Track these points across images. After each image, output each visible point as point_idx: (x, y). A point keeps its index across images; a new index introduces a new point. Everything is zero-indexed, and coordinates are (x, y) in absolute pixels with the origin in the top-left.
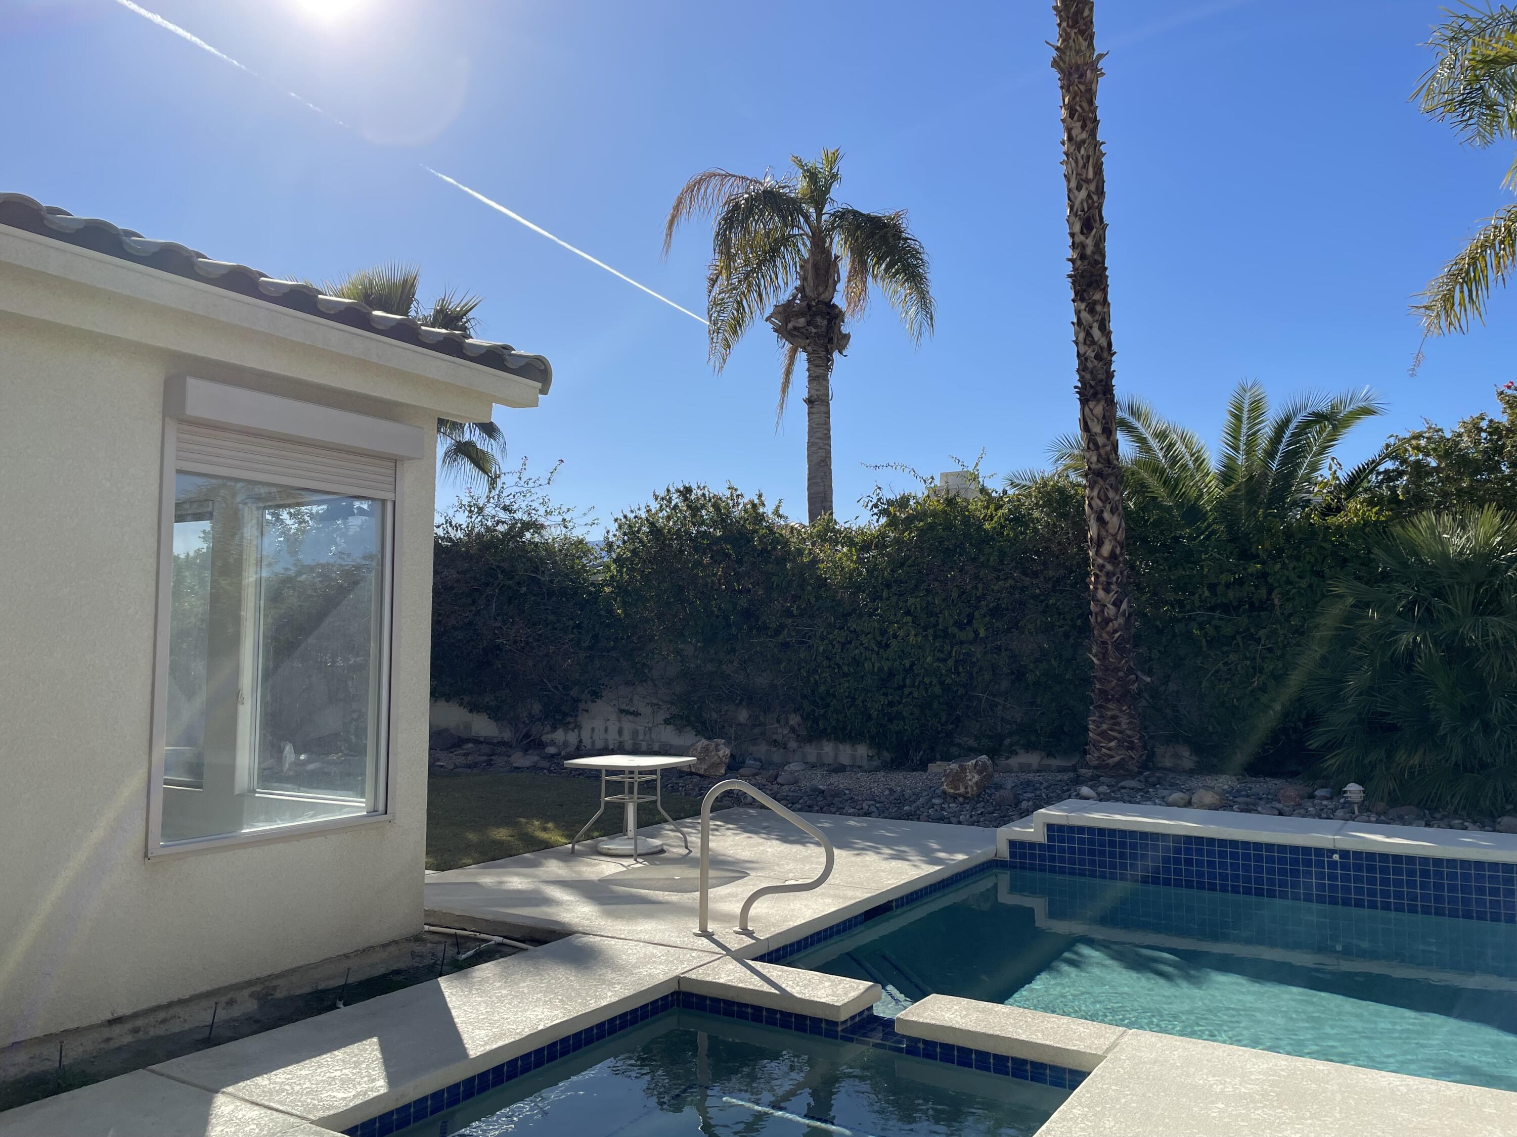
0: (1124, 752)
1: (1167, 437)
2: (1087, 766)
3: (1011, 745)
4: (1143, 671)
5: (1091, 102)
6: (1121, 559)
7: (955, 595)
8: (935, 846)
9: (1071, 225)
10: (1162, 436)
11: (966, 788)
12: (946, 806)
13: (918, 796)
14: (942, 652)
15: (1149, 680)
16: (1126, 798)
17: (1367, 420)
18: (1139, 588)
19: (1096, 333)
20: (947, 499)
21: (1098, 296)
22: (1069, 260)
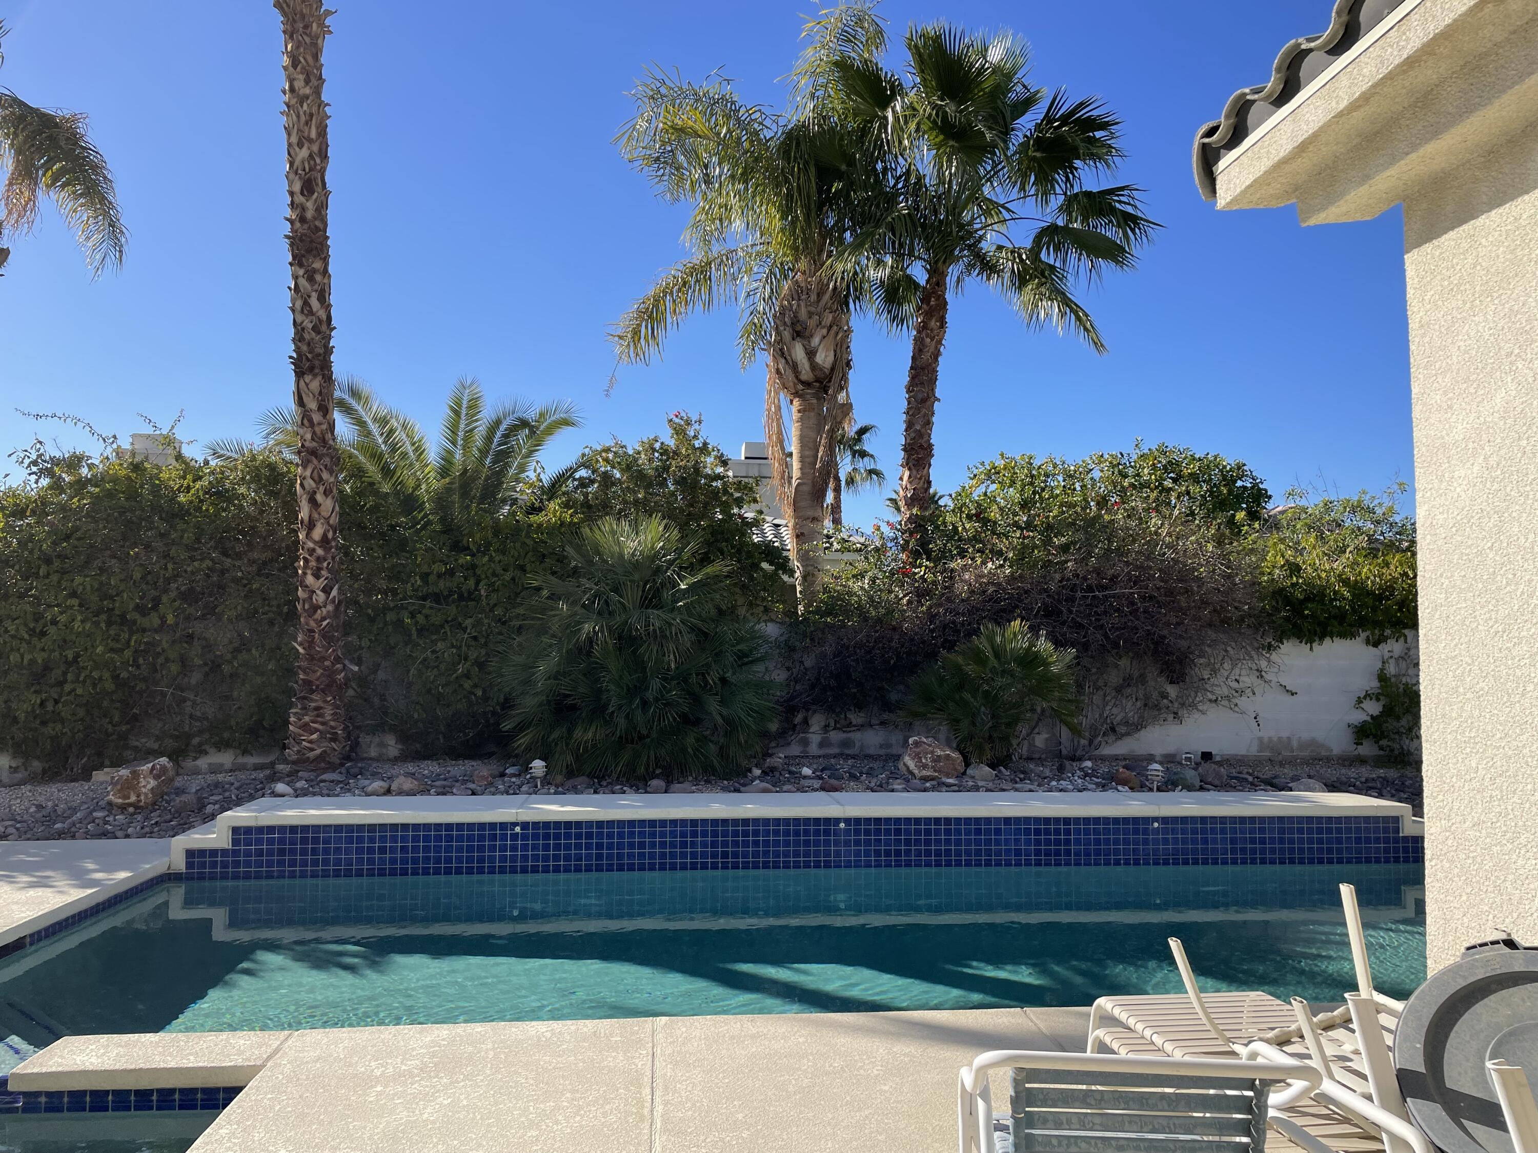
0: (326, 744)
1: (387, 423)
2: (286, 761)
3: (200, 744)
4: (352, 661)
5: (316, 57)
6: (333, 544)
7: (137, 575)
8: (91, 866)
9: (291, 183)
10: (383, 421)
11: (138, 796)
12: (111, 819)
13: (74, 810)
14: (118, 641)
15: (356, 669)
16: (325, 792)
17: (567, 431)
18: (354, 577)
19: (315, 303)
20: (131, 463)
21: (318, 265)
22: (287, 219)
